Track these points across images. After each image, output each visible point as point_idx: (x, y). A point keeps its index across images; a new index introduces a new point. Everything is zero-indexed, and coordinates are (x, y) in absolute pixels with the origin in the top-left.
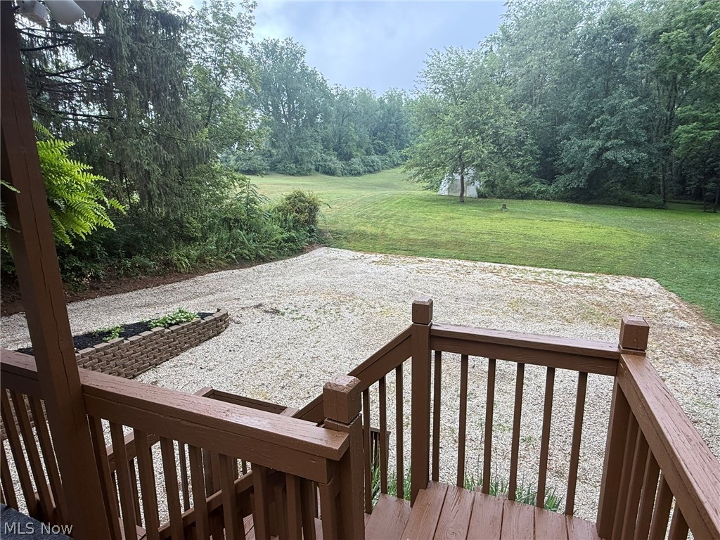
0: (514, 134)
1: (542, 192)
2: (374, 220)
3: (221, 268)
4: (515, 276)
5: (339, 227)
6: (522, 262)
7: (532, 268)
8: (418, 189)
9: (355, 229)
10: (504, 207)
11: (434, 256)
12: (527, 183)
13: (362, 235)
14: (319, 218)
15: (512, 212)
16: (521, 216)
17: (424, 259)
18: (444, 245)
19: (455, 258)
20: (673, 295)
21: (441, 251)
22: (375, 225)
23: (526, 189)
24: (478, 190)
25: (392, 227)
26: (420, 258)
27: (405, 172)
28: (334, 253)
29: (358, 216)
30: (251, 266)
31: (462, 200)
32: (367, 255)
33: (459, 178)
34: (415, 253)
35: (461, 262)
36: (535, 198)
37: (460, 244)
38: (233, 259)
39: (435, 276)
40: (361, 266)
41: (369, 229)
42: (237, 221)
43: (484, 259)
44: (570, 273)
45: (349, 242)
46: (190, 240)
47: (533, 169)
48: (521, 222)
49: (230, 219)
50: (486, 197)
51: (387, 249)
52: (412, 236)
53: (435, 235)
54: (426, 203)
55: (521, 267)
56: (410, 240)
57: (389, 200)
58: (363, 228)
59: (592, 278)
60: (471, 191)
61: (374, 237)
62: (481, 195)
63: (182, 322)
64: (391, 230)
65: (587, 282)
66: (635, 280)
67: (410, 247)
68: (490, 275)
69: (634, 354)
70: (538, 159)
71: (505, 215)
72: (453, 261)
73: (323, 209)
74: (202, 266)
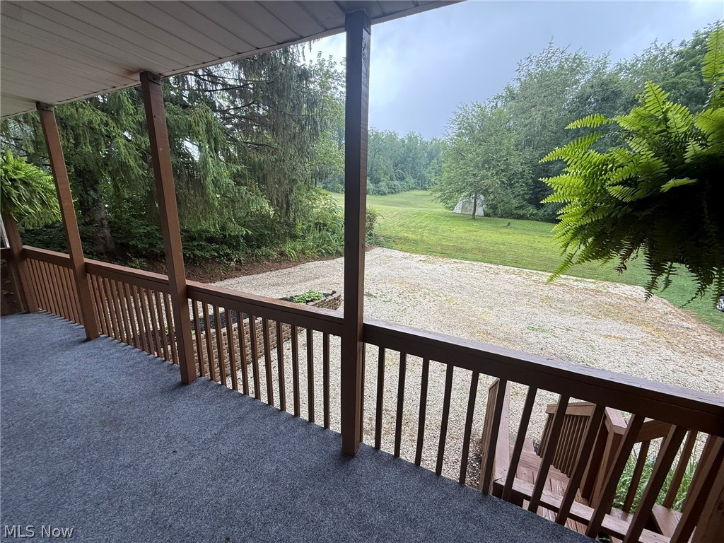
0: (521, 170)
1: (533, 215)
2: (413, 229)
3: (314, 259)
4: (533, 279)
5: (388, 233)
6: (535, 267)
7: (544, 273)
8: (440, 208)
9: (400, 235)
10: (509, 224)
11: (463, 258)
12: (521, 207)
13: (406, 240)
14: (375, 225)
15: (515, 229)
16: (523, 232)
17: (457, 261)
18: (471, 251)
19: (480, 261)
20: (665, 301)
21: (469, 255)
22: (414, 232)
23: (521, 212)
24: (484, 210)
25: (427, 235)
26: (454, 260)
27: (431, 194)
28: (389, 252)
29: (400, 226)
30: (333, 259)
31: (474, 217)
32: (413, 255)
33: (473, 201)
34: (449, 256)
35: (485, 264)
36: (528, 219)
37: (483, 251)
38: (322, 253)
39: (473, 274)
40: (414, 264)
41: (411, 236)
42: (325, 225)
43: (503, 263)
44: (575, 278)
45: (397, 244)
46: (294, 237)
47: (527, 197)
48: (524, 237)
49: (320, 223)
50: (490, 216)
51: (427, 252)
52: (444, 243)
53: (462, 243)
54: (448, 219)
55: (534, 272)
56: (443, 245)
57: (419, 214)
58: (406, 235)
59: (595, 283)
60: (480, 211)
61: (415, 242)
62: (486, 215)
63: (315, 299)
64: (427, 237)
65: (592, 286)
66: (628, 287)
67: (444, 251)
68: (514, 276)
70: (531, 189)
71: (511, 231)
72: (480, 263)
73: (379, 219)
74: (303, 257)
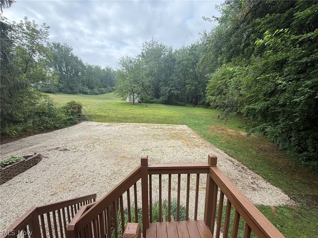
0: (148, 84)
1: (156, 101)
2: (105, 111)
3: (35, 134)
4: (152, 127)
5: (91, 113)
6: (154, 123)
7: (156, 124)
8: (119, 100)
9: (97, 114)
10: (147, 106)
11: (127, 122)
12: (152, 99)
13: (101, 116)
14: (82, 110)
15: (149, 107)
16: (151, 108)
17: (123, 123)
18: (130, 118)
19: (133, 122)
20: (191, 129)
21: (129, 120)
22: (105, 112)
23: (152, 101)
24: (138, 100)
25: (111, 113)
26: (122, 123)
27: (114, 94)
28: (90, 123)
29: (98, 109)
30: (52, 131)
31: (134, 104)
32: (103, 123)
33: (132, 97)
34: (120, 122)
35: (135, 124)
36: (155, 103)
37: (135, 118)
38: (42, 129)
39: (128, 129)
40: (101, 128)
41: (103, 114)
42: (43, 113)
43: (142, 122)
44: (166, 125)
45: (96, 119)
46: (17, 122)
47: (153, 95)
48: (152, 110)
49: (40, 112)
50: (141, 103)
51: (110, 121)
52: (119, 116)
53: (126, 115)
54: (122, 105)
55: (153, 124)
56: (118, 117)
57: (110, 103)
58: (101, 114)
59: (172, 126)
60: (136, 101)
61: (105, 117)
62: (139, 102)
63: (14, 163)
64: (111, 114)
65: (171, 127)
66: (182, 126)
67: (118, 120)
68: (145, 127)
69: (214, 166)
70: (154, 92)
71: (147, 108)
72: (133, 123)
73: (84, 107)
74: (26, 133)
